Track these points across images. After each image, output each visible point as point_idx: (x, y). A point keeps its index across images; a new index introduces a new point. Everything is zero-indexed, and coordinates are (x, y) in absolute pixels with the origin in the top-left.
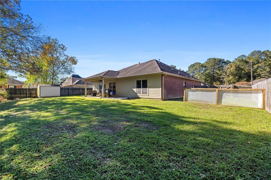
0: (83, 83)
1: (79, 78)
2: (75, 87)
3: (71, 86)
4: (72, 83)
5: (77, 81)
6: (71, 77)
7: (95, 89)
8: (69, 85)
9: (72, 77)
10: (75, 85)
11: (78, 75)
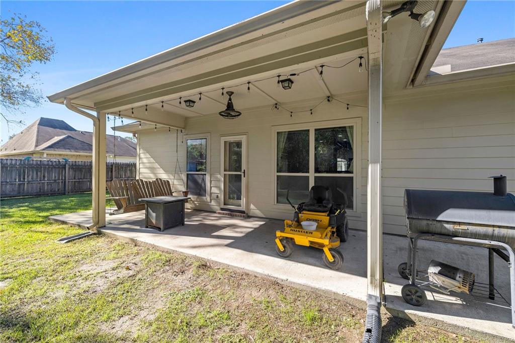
0: (80, 146)
1: (64, 131)
2: (45, 158)
3: (32, 153)
4: (34, 144)
5: (56, 139)
6: (36, 126)
7: (152, 169)
8: (25, 150)
9: (39, 124)
10: (45, 152)
11: (62, 121)
